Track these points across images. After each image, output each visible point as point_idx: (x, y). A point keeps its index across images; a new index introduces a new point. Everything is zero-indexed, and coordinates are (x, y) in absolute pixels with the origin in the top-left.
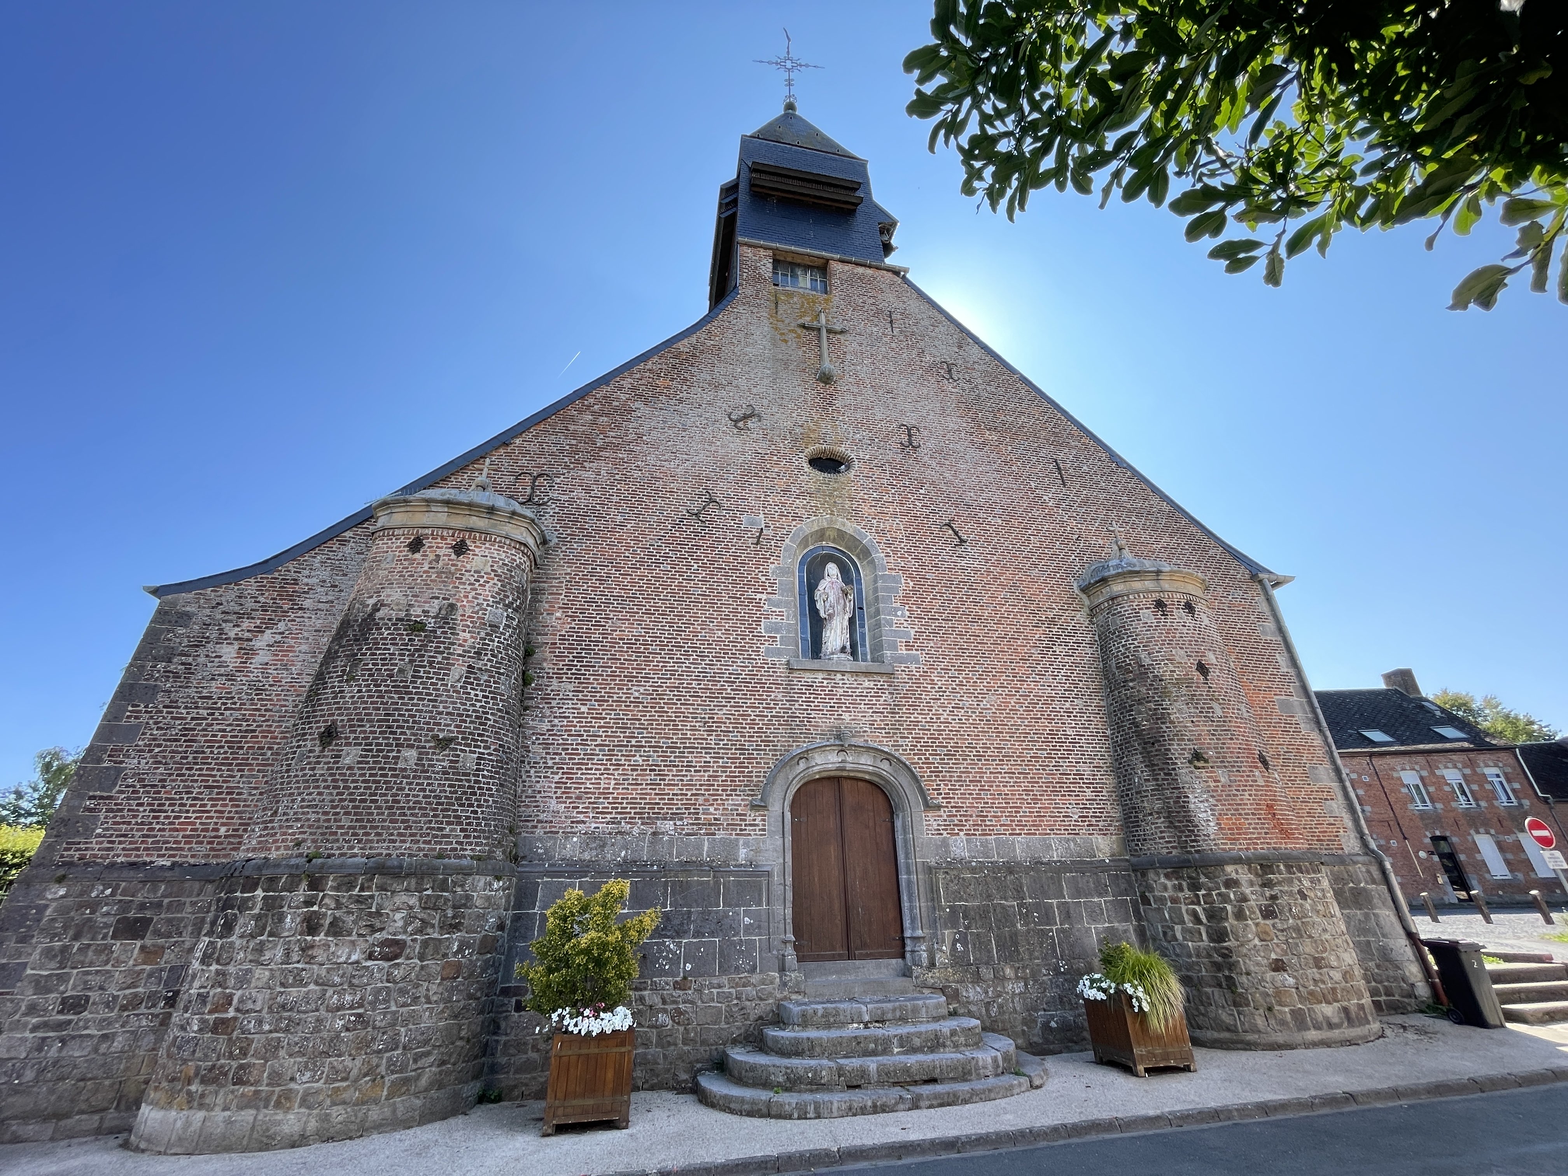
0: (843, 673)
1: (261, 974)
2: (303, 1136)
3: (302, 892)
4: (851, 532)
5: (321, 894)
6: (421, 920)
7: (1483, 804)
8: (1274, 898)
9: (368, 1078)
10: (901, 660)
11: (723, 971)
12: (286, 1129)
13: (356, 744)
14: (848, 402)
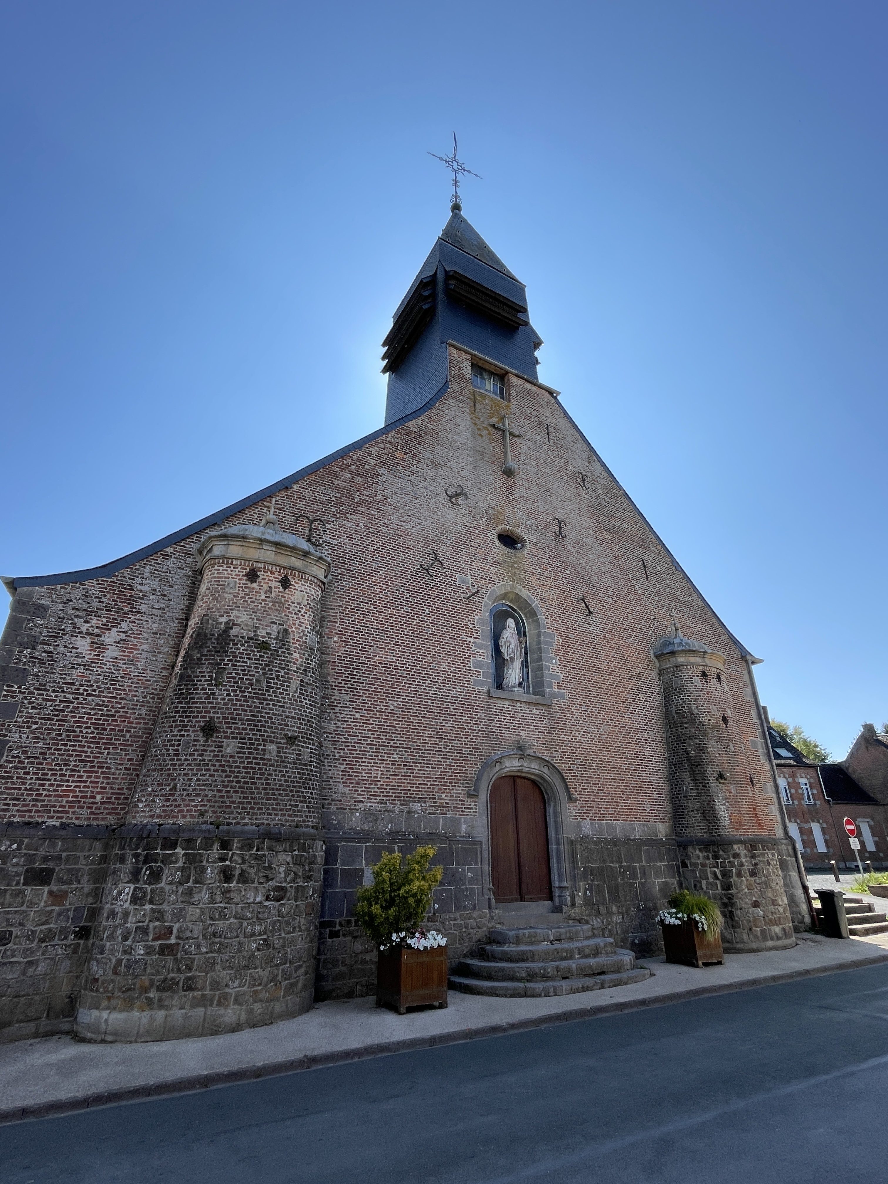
0: (521, 702)
1: (193, 912)
2: (239, 1024)
3: (216, 851)
4: (525, 597)
5: (230, 853)
6: (294, 872)
7: (796, 802)
8: (756, 864)
9: (272, 984)
10: (554, 695)
11: (457, 908)
12: (227, 1020)
13: (233, 738)
14: (522, 494)
